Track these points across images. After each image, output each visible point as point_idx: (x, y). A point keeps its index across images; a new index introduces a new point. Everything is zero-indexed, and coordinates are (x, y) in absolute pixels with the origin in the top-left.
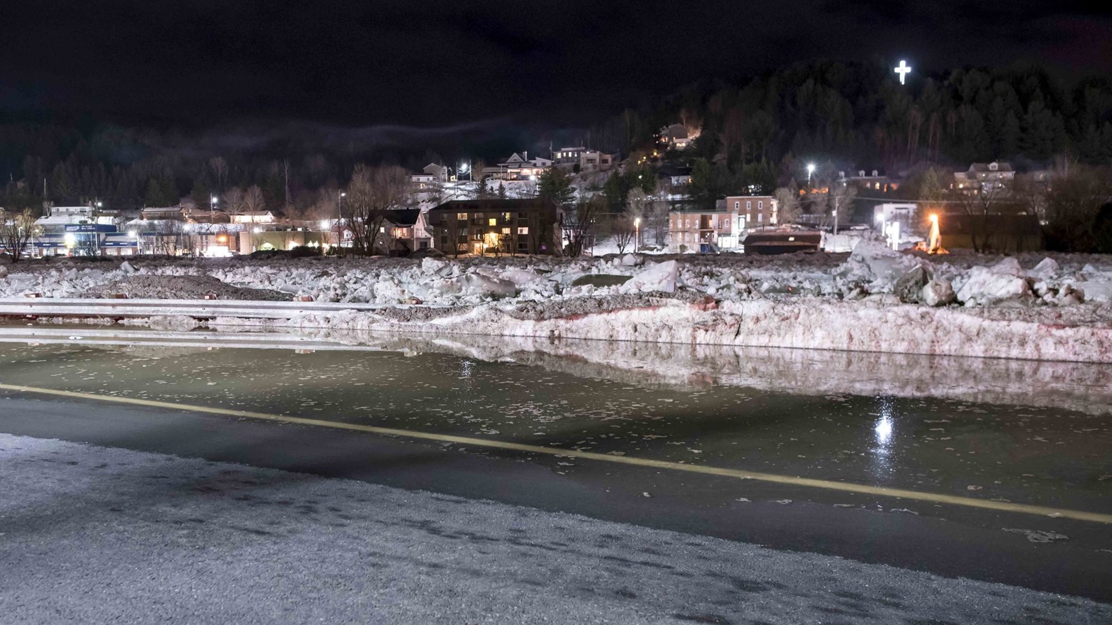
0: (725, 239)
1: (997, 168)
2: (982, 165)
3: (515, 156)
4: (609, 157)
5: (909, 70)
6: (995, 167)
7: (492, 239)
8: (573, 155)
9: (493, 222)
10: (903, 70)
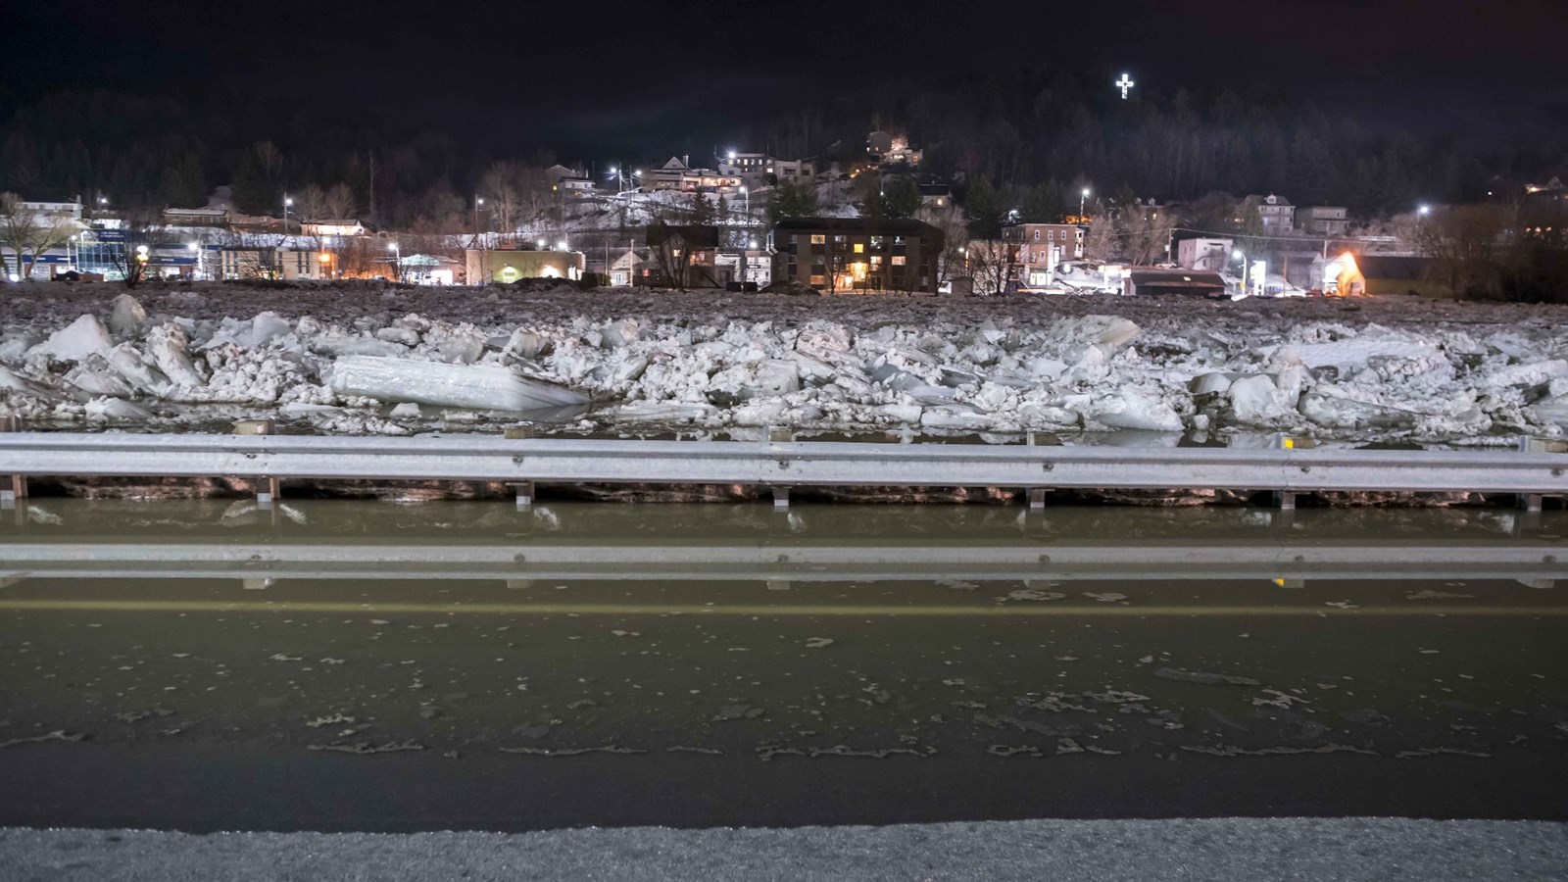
0: (1039, 275)
1: (1275, 202)
2: (1259, 197)
3: (674, 160)
4: (809, 167)
5: (1131, 84)
6: (1273, 200)
7: (859, 270)
8: (749, 162)
9: (859, 248)
10: (1125, 83)
